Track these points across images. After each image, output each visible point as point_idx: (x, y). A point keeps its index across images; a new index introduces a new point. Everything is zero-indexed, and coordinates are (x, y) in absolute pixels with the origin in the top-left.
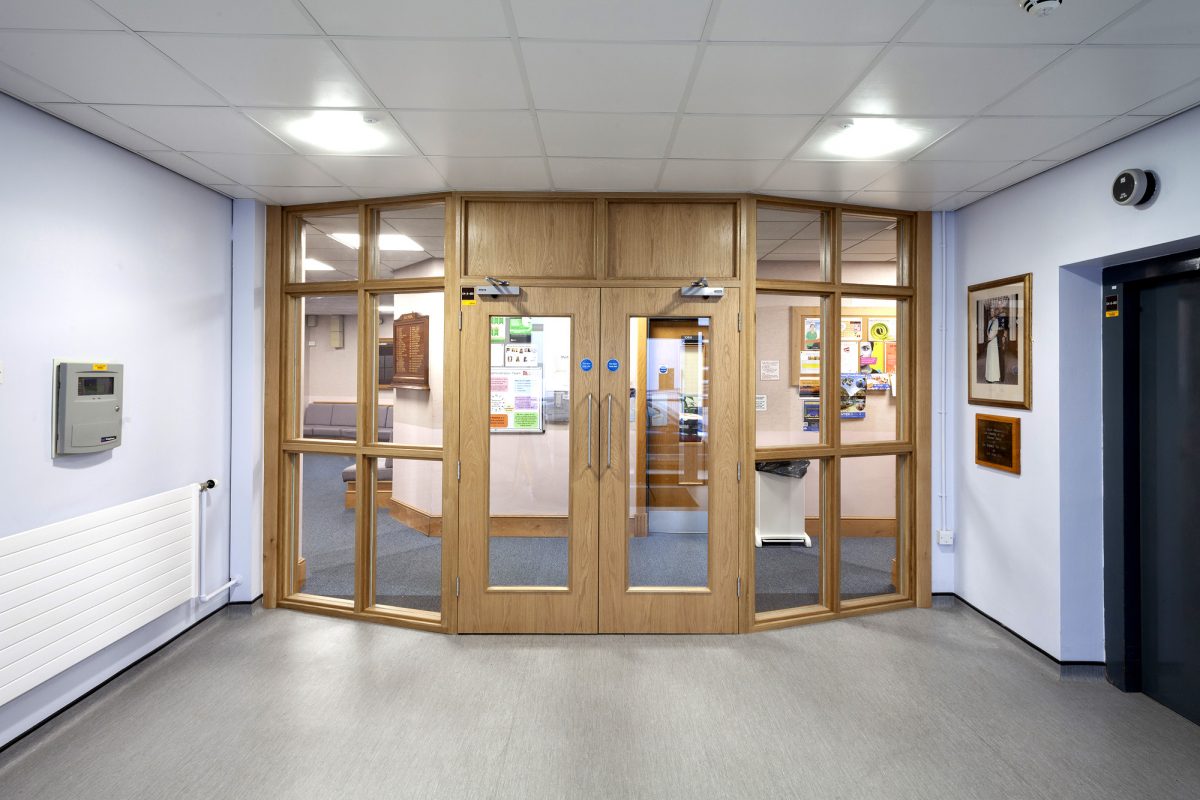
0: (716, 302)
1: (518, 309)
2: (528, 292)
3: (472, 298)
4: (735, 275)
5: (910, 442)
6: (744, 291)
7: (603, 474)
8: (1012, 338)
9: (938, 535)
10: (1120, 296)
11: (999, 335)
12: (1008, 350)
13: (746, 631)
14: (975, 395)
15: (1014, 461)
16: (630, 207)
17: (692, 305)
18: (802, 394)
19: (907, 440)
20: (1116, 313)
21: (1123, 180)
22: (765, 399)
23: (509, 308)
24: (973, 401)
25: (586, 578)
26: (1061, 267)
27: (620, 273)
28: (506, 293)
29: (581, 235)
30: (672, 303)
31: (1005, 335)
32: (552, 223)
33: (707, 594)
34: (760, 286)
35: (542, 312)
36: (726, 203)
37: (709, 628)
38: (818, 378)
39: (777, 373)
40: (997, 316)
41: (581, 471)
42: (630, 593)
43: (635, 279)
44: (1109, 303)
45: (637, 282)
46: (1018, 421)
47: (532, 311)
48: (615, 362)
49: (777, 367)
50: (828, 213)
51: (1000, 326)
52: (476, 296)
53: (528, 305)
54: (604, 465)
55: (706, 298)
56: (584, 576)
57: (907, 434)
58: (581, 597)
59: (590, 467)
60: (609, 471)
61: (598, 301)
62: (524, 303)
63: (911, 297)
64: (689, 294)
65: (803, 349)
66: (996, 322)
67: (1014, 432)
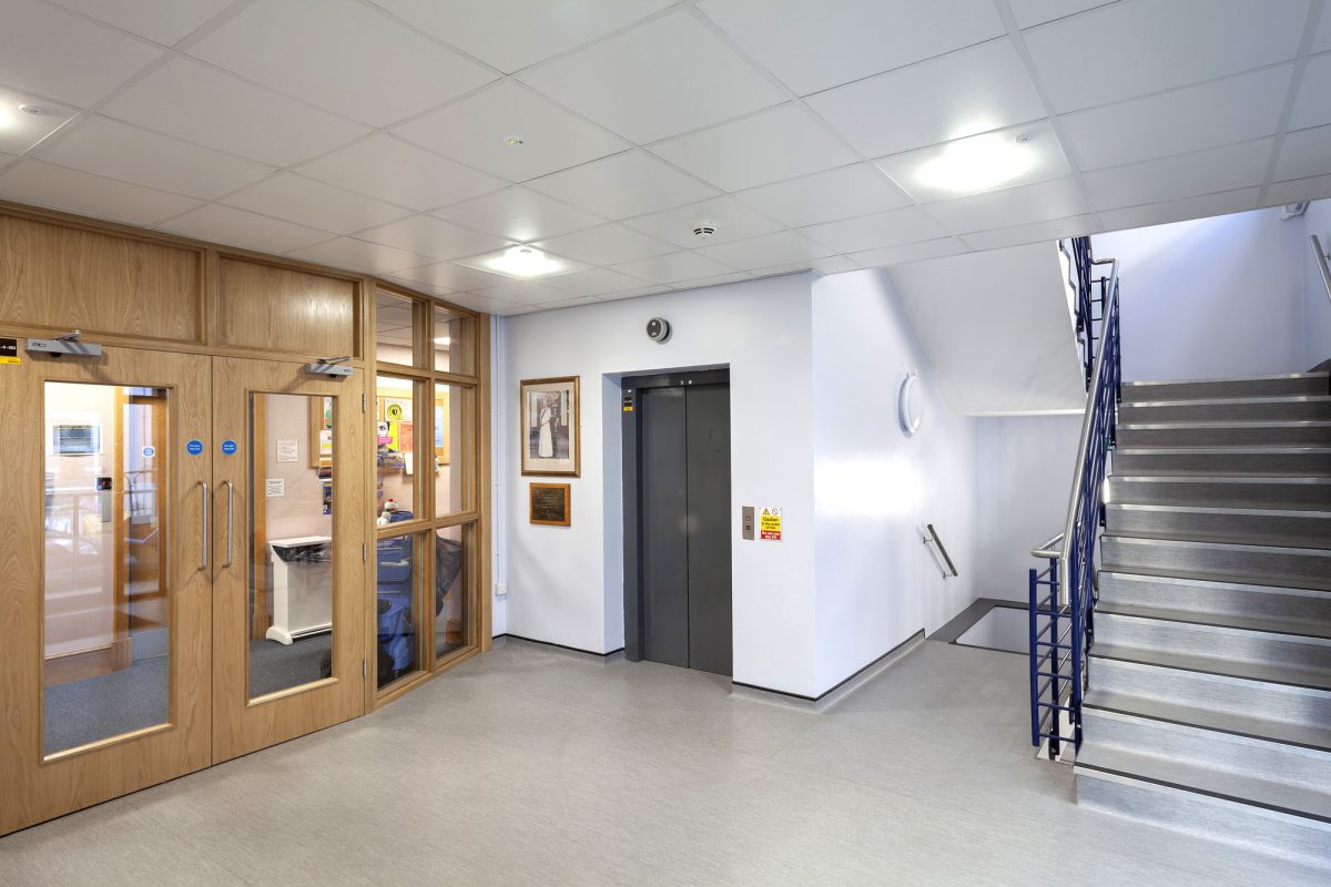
0: (341, 381)
1: (93, 373)
2: (110, 354)
3: (13, 353)
4: (356, 354)
5: (476, 512)
6: (367, 372)
7: (218, 575)
8: (564, 423)
9: (497, 586)
10: (634, 397)
11: (552, 421)
12: (559, 432)
13: (371, 710)
14: (527, 468)
15: (566, 516)
16: (243, 267)
17: (317, 382)
18: (321, 476)
19: (474, 509)
20: (631, 409)
21: (654, 324)
22: (282, 484)
23: (78, 372)
24: (525, 473)
25: (195, 705)
26: (604, 375)
27: (232, 340)
28: (80, 352)
29: (180, 289)
30: (297, 380)
31: (557, 420)
32: (139, 269)
33: (335, 683)
34: (380, 368)
35: (131, 380)
36: (347, 281)
37: (336, 720)
38: (330, 459)
39: (295, 454)
40: (550, 406)
41: (188, 576)
42: (251, 707)
43: (253, 349)
44: (626, 401)
45: (257, 353)
46: (569, 486)
47: (116, 378)
48: (232, 443)
49: (295, 447)
50: (423, 304)
51: (552, 413)
52: (20, 350)
53: (107, 370)
54: (218, 564)
55: (333, 376)
56: (192, 704)
57: (473, 505)
58: (189, 730)
59: (200, 569)
60: (225, 571)
61: (208, 371)
62: (101, 367)
63: (476, 385)
64: (318, 371)
65: (322, 428)
66: (549, 411)
67: (566, 494)
